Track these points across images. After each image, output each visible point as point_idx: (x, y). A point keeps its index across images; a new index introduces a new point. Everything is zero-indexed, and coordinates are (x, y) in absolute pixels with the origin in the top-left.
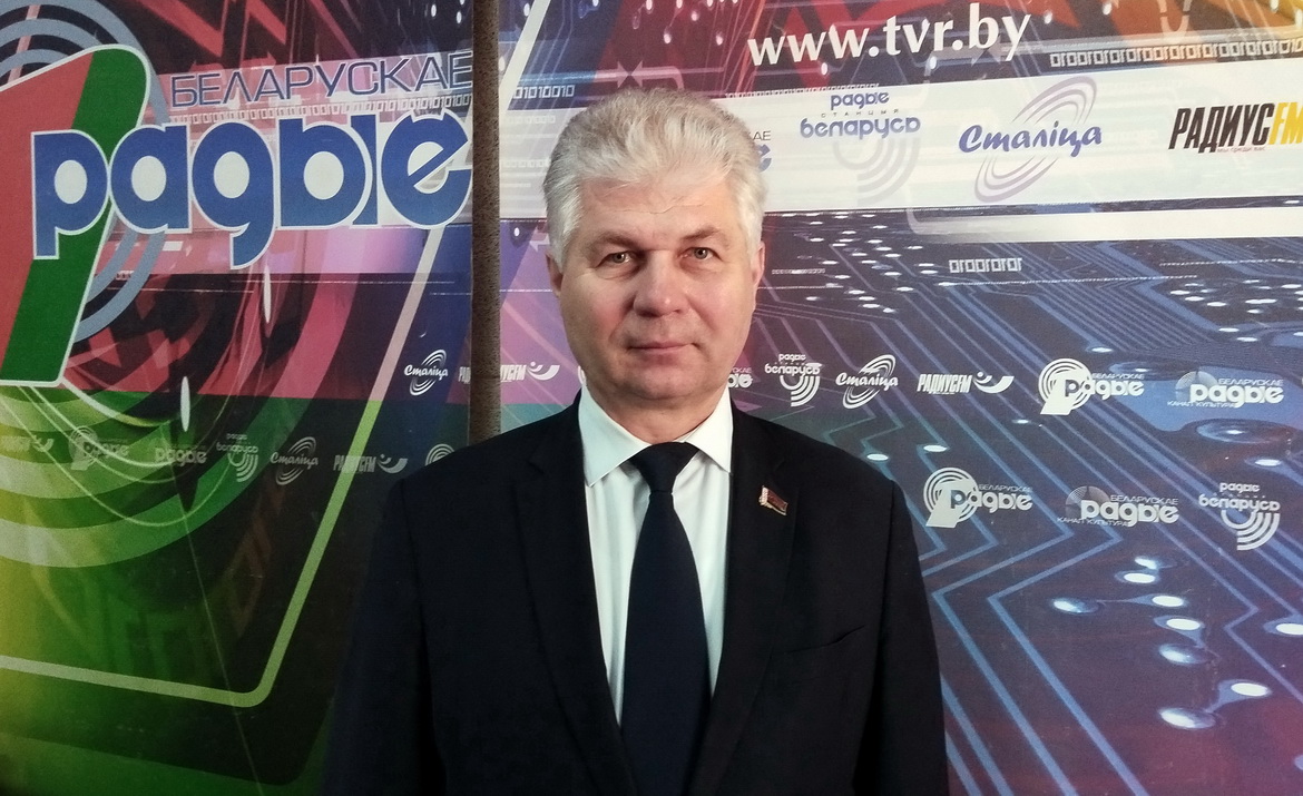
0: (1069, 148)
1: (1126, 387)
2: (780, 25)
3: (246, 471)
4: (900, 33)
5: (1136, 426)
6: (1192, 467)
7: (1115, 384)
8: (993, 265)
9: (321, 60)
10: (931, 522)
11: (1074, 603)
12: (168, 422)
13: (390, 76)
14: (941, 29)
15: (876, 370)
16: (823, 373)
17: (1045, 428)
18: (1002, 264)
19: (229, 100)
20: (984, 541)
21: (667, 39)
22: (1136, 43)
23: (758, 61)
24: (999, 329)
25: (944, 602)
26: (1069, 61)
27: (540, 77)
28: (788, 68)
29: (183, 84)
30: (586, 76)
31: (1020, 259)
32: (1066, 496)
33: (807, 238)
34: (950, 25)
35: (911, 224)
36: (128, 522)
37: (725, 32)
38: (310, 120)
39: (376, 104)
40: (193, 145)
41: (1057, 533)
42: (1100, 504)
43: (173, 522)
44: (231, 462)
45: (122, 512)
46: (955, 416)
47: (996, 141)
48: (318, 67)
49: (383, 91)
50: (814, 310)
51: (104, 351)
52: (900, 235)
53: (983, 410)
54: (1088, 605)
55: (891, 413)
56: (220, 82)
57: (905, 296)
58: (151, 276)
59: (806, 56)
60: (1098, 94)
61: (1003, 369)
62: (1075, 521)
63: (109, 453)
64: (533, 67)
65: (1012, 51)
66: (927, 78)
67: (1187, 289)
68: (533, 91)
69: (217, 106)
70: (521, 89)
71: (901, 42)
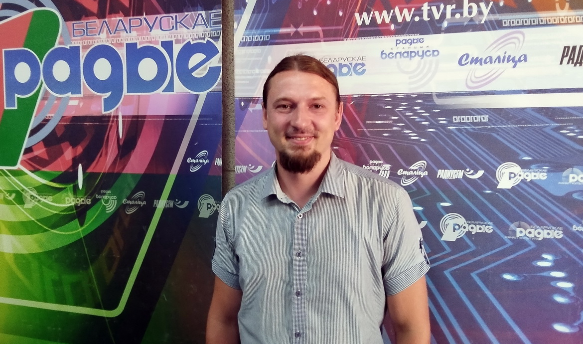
0: (511, 64)
1: (539, 175)
2: (370, 6)
3: (112, 207)
4: (430, 11)
5: (542, 193)
6: (570, 212)
7: (533, 174)
8: (474, 119)
9: (146, 14)
10: (444, 238)
11: (512, 276)
12: (72, 185)
13: (180, 22)
14: (449, 8)
15: (417, 168)
16: (391, 169)
17: (499, 195)
18: (479, 118)
19: (101, 34)
20: (469, 247)
21: (315, 13)
22: (544, 15)
23: (360, 23)
24: (478, 149)
25: (450, 275)
26: (511, 23)
27: (254, 31)
28: (375, 27)
29: (78, 26)
30: (275, 31)
31: (488, 116)
32: (509, 226)
33: (383, 107)
34: (454, 6)
35: (434, 100)
36: (52, 232)
37: (343, 9)
38: (141, 43)
39: (173, 36)
40: (83, 55)
41: (504, 243)
42: (526, 230)
43: (75, 232)
44: (103, 203)
45: (49, 228)
46: (456, 190)
47: (476, 61)
48: (145, 19)
49: (176, 29)
50: (387, 140)
51: (40, 152)
52: (429, 105)
53: (469, 187)
54: (519, 276)
55: (424, 188)
56: (96, 25)
57: (431, 133)
58: (63, 117)
59: (383, 21)
60: (526, 39)
61: (479, 167)
62: (513, 238)
63: (43, 200)
64: (250, 26)
65: (484, 19)
66: (443, 31)
67: (568, 130)
68: (250, 38)
69: (95, 36)
70: (245, 37)
71: (430, 14)
